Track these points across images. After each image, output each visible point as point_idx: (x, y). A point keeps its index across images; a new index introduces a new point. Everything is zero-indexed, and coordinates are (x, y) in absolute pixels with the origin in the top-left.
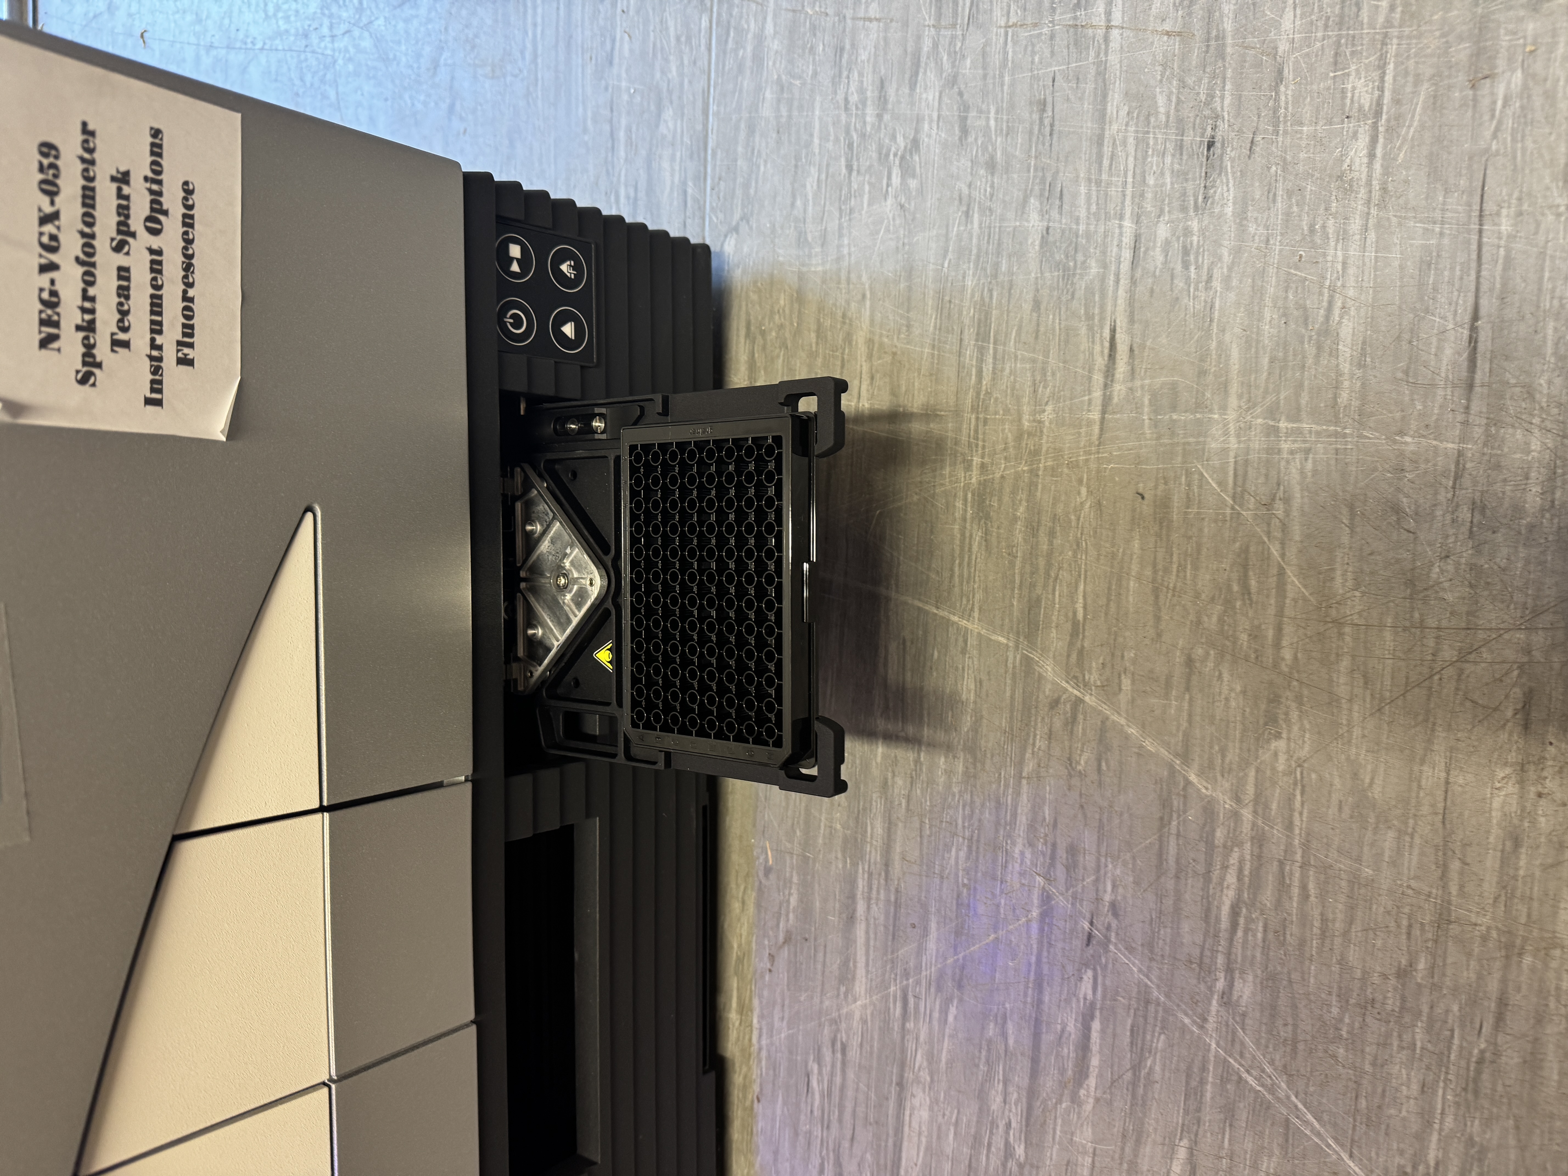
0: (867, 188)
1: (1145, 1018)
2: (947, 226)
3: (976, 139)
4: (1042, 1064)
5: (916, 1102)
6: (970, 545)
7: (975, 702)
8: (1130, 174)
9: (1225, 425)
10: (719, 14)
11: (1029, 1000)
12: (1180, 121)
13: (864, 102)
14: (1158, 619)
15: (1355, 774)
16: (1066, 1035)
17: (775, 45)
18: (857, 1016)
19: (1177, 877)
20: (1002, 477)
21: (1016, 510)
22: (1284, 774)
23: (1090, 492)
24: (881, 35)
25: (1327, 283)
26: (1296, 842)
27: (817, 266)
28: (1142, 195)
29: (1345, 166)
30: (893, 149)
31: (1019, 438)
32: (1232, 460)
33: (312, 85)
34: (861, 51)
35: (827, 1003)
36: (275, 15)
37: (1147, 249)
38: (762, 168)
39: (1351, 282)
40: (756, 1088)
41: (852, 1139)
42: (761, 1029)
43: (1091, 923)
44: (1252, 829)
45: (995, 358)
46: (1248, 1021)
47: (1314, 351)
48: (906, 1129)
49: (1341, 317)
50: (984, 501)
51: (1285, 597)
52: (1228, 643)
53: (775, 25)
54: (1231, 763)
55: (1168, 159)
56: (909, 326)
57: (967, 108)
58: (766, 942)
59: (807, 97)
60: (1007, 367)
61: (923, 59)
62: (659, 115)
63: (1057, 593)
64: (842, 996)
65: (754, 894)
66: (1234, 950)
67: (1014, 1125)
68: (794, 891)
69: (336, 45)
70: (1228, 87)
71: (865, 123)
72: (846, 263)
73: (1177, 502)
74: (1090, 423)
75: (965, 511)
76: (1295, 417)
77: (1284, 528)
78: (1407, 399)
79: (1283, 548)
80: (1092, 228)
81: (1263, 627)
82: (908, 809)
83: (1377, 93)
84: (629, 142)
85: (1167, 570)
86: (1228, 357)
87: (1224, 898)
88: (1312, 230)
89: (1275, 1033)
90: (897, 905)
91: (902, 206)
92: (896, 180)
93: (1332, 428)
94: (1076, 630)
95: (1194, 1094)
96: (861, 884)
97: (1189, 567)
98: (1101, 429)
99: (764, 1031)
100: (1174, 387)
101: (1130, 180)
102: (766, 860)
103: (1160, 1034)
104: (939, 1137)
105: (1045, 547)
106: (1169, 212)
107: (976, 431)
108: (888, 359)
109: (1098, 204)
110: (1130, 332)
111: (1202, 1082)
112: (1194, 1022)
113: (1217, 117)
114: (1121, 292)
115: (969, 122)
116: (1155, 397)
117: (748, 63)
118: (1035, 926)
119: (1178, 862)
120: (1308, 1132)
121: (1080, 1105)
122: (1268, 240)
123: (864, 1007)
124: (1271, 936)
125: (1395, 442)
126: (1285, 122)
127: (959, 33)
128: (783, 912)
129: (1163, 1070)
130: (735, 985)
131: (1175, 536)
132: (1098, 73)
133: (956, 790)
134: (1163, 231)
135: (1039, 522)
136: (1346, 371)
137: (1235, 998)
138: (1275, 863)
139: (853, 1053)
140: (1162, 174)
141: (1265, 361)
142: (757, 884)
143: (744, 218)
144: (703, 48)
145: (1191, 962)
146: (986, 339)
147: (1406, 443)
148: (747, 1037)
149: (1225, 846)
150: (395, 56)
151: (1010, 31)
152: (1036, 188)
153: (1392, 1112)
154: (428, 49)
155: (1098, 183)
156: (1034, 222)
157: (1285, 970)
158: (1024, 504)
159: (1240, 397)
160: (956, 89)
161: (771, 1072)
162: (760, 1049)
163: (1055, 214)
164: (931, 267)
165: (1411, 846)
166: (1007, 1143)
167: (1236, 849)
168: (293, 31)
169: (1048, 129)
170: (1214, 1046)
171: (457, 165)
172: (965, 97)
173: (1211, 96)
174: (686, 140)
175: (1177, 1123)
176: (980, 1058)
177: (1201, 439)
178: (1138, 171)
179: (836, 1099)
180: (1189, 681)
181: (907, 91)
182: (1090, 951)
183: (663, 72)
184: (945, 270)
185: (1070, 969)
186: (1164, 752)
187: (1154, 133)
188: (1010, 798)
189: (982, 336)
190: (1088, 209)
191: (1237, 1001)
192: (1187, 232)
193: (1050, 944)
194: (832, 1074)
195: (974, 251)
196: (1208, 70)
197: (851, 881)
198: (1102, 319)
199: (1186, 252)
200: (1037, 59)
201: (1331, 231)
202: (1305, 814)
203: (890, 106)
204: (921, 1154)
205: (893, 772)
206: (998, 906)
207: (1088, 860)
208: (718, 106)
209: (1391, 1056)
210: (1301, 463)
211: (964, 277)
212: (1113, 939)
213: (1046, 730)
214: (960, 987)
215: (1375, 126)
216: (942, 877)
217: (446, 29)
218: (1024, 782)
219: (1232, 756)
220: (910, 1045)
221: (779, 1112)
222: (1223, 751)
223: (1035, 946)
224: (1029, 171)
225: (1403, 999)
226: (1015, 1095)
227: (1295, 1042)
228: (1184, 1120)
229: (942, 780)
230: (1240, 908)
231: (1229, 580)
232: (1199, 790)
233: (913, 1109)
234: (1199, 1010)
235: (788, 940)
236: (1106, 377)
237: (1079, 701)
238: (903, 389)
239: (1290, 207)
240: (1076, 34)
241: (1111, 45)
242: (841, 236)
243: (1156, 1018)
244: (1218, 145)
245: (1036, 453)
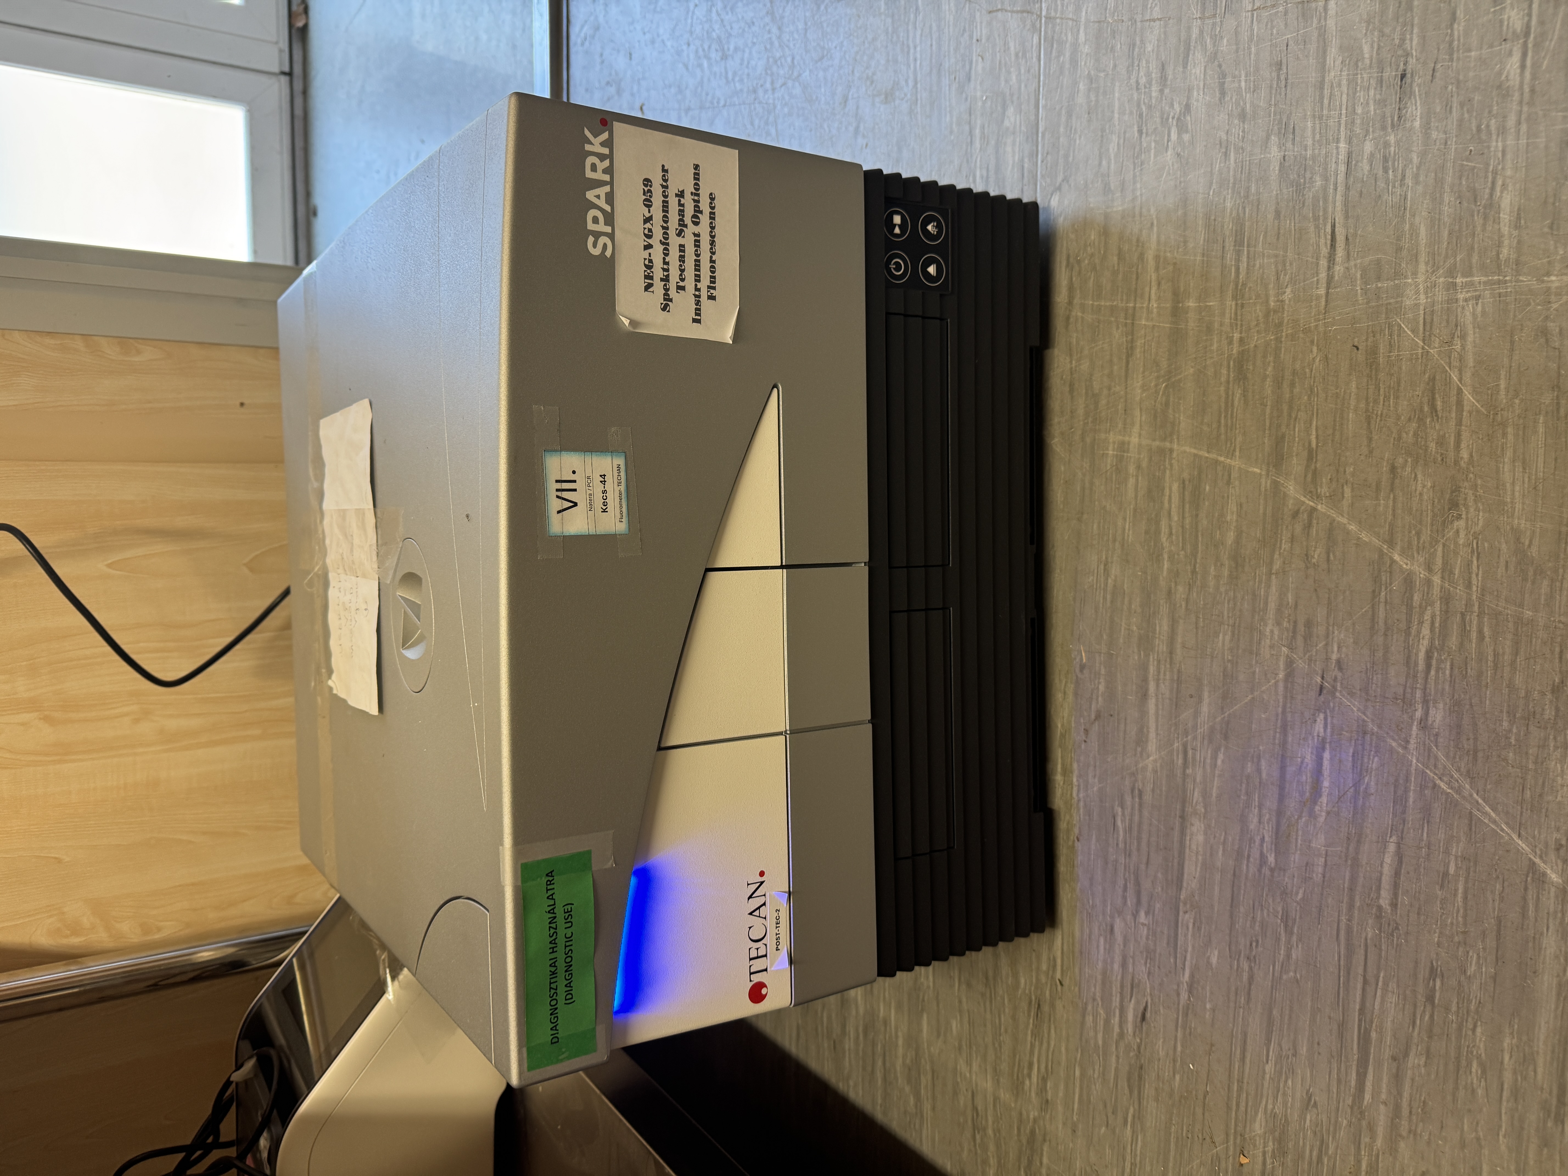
0: (1153, 144)
1: (1363, 745)
2: (1212, 164)
3: (1231, 98)
4: (1287, 790)
5: (1194, 829)
6: (1233, 401)
7: (1237, 521)
8: (1344, 107)
9: (1416, 286)
10: (1046, 32)
11: (1277, 741)
12: (1380, 62)
13: (1150, 82)
14: (1370, 440)
15: (1518, 539)
16: (1305, 765)
17: (1086, 49)
18: (1150, 767)
19: (1385, 635)
20: (1256, 346)
21: (1266, 370)
22: (1464, 546)
23: (1319, 350)
24: (1162, 30)
25: (1491, 168)
26: (1474, 597)
27: (1118, 206)
28: (1353, 122)
29: (1503, 77)
30: (1172, 114)
31: (1267, 315)
32: (1422, 312)
33: (759, 127)
34: (1148, 45)
35: (1127, 761)
36: (733, 80)
37: (1357, 162)
38: (1078, 142)
39: (1509, 164)
40: (1076, 831)
41: (1147, 863)
42: (1079, 786)
43: (1323, 678)
44: (1441, 591)
45: (1248, 257)
46: (1440, 740)
47: (1481, 221)
48: (1187, 850)
49: (1502, 192)
50: (1242, 366)
51: (1463, 411)
52: (1421, 451)
53: (1086, 35)
54: (1424, 542)
55: (1372, 92)
56: (1185, 242)
57: (1224, 76)
58: (1082, 721)
59: (1109, 84)
60: (1257, 263)
61: (1192, 44)
62: (1004, 113)
63: (1297, 429)
64: (1138, 755)
65: (1072, 686)
66: (1428, 686)
67: (1267, 839)
68: (1102, 680)
69: (776, 95)
70: (1415, 31)
71: (1151, 97)
72: (1139, 202)
73: (1382, 349)
74: (1318, 297)
75: (1229, 375)
76: (1468, 273)
77: (1461, 359)
78: (1552, 248)
79: (1461, 374)
80: (1317, 151)
81: (1447, 435)
82: (1187, 609)
83: (1526, 19)
84: (983, 136)
85: (1376, 401)
86: (1418, 235)
87: (1421, 646)
88: (1479, 130)
89: (1460, 746)
90: (1179, 681)
91: (1178, 155)
92: (1174, 136)
93: (1496, 278)
94: (1311, 456)
95: (1400, 801)
96: (1152, 669)
97: (1392, 397)
98: (1327, 301)
99: (1082, 787)
100: (1378, 262)
101: (1344, 112)
102: (1081, 659)
103: (1374, 757)
104: (1211, 855)
105: (1288, 396)
106: (1373, 132)
107: (1236, 314)
108: (1171, 268)
109: (1320, 133)
110: (1346, 227)
111: (1406, 790)
112: (1400, 745)
113: (1407, 55)
114: (1339, 198)
115: (1226, 85)
116: (1364, 272)
117: (1067, 66)
118: (1281, 685)
119: (1386, 623)
120: (1486, 821)
121: (1315, 818)
122: (1446, 143)
123: (1155, 761)
124: (1456, 671)
125: (1543, 281)
126: (1458, 51)
127: (1218, 20)
128: (1094, 696)
129: (1377, 784)
130: (1060, 755)
131: (1381, 375)
132: (1319, 35)
133: (1222, 589)
134: (1368, 147)
135: (1283, 377)
136: (1506, 233)
137: (1430, 722)
138: (1459, 616)
139: (1148, 797)
140: (1368, 104)
141: (1446, 234)
142: (1075, 678)
143: (1066, 179)
144: (1034, 59)
145: (1397, 699)
146: (1241, 244)
147: (1552, 281)
148: (1069, 793)
149: (1420, 607)
150: (817, 97)
151: (1255, 13)
152: (1276, 128)
153: (1550, 798)
154: (840, 89)
155: (1321, 118)
156: (1275, 153)
157: (1468, 697)
158: (1272, 364)
159: (1427, 263)
160: (1216, 63)
161: (1087, 818)
162: (1079, 801)
163: (1289, 145)
164: (1201, 196)
165: (1561, 590)
166: (1262, 854)
167: (1429, 608)
168: (745, 90)
169: (1283, 82)
170: (1414, 761)
171: (860, 166)
172: (1223, 67)
173: (1403, 40)
174: (1023, 128)
175: (1388, 825)
176: (1241, 790)
177: (1400, 299)
178: (1350, 105)
179: (1135, 833)
180: (1393, 484)
181: (1181, 69)
182: (1322, 698)
183: (1006, 81)
184: (1211, 197)
185: (1307, 715)
186: (1375, 541)
187: (1361, 74)
188: (1262, 590)
189: (1239, 243)
190: (1314, 137)
191: (1432, 725)
192: (1387, 145)
193: (1292, 697)
194: (1132, 815)
195: (1232, 181)
196: (1401, 20)
197: (1144, 667)
198: (1325, 219)
199: (1385, 159)
200: (1275, 31)
201: (1493, 128)
202: (1480, 575)
203: (1169, 83)
204: (1198, 869)
205: (1176, 582)
206: (1254, 673)
207: (1321, 630)
208: (1046, 100)
209: (1549, 754)
210: (1473, 308)
211: (1224, 201)
212: (1339, 688)
213: (1289, 535)
214: (1226, 737)
215: (1525, 44)
216: (1212, 657)
217: (853, 72)
218: (1273, 577)
219: (1425, 537)
220: (1190, 786)
221: (1093, 847)
222: (1418, 534)
223: (1281, 700)
224: (1270, 116)
225: (1557, 710)
226: (1267, 816)
227: (1476, 752)
228: (1393, 821)
229: (1212, 583)
230: (1433, 653)
231: (1421, 403)
232: (1401, 566)
233: (1192, 835)
234: (1403, 736)
235: (1098, 717)
236: (1329, 261)
237: (1314, 510)
238: (1182, 289)
239: (1463, 114)
240: (1303, 8)
241: (1329, 12)
242: (1135, 183)
243: (1371, 744)
244: (1409, 76)
245: (1280, 324)
